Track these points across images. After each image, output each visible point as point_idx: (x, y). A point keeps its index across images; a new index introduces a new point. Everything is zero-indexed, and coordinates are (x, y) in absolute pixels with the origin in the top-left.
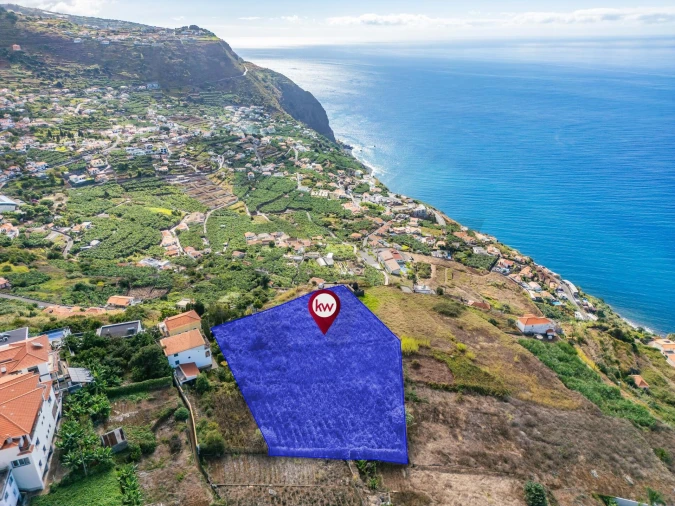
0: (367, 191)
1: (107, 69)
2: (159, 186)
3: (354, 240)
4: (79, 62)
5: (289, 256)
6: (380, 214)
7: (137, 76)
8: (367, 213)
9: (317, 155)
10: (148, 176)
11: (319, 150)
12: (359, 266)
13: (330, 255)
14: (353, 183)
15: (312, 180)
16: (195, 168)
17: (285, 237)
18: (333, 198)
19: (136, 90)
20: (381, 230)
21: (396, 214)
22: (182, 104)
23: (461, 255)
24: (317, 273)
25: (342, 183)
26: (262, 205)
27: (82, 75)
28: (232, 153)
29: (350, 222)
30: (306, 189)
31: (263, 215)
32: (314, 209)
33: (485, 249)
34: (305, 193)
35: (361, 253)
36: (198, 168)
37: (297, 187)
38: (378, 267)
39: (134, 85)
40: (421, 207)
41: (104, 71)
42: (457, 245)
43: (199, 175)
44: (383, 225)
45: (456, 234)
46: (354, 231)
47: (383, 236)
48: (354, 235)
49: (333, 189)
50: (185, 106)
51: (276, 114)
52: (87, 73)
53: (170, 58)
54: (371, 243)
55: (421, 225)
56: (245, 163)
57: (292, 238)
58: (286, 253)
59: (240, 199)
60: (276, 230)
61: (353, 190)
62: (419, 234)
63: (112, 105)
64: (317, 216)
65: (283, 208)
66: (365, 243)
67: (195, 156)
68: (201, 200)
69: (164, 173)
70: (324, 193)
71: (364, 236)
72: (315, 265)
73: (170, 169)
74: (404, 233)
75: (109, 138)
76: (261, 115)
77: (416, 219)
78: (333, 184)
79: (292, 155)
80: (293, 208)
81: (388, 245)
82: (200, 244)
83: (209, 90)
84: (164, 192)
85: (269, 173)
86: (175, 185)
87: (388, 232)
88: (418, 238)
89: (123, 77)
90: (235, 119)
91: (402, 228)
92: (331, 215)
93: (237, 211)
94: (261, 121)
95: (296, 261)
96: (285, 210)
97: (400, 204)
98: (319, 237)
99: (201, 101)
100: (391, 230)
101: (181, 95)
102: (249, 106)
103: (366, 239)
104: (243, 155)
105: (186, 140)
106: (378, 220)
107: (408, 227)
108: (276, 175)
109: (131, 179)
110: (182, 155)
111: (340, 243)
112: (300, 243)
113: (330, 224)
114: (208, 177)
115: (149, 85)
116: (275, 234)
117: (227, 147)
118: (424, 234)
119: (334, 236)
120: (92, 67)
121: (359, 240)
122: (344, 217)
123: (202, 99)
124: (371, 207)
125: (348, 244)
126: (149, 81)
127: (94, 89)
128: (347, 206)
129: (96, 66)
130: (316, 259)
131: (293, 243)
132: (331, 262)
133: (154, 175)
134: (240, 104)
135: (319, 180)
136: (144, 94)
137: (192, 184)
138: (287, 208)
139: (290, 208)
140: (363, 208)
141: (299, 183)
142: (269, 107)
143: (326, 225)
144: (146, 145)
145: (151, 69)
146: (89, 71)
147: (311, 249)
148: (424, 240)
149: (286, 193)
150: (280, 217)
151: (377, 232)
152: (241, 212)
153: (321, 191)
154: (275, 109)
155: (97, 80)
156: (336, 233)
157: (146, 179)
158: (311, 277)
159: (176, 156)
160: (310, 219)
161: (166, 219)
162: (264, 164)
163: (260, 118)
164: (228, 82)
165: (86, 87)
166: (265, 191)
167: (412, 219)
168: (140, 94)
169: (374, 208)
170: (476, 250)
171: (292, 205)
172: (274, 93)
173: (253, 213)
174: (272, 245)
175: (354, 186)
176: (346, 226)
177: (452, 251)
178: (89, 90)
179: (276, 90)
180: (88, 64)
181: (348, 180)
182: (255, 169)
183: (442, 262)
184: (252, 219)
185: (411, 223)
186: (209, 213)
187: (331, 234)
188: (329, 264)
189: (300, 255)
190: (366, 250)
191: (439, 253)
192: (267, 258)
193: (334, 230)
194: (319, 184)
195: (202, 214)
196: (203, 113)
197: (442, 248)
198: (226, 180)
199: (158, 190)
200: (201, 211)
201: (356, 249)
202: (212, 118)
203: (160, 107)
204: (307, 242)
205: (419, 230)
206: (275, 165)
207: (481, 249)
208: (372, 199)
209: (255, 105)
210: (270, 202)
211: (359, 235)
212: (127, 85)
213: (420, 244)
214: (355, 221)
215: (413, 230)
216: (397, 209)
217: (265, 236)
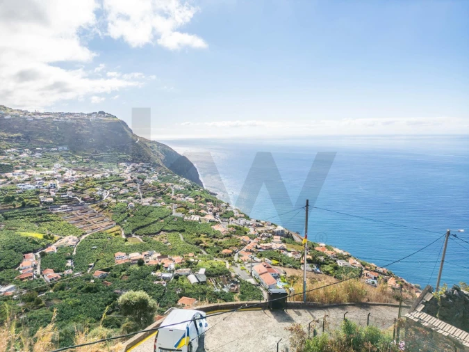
0: (233, 216)
1: (27, 137)
2: (40, 215)
3: (225, 256)
4: (5, 132)
5: (158, 273)
6: (246, 233)
7: (51, 142)
8: (235, 233)
9: (190, 192)
10: (33, 206)
11: (192, 189)
12: (233, 281)
13: (202, 271)
14: (220, 211)
15: (186, 208)
16: (80, 200)
17: (156, 255)
18: (203, 222)
19: (48, 151)
20: (249, 246)
21: (260, 233)
22: (85, 161)
23: (328, 268)
24: (188, 291)
25: (211, 211)
26: (138, 228)
27: (6, 140)
28: (117, 189)
29: (220, 240)
30: (180, 215)
31: (138, 237)
32: (187, 230)
33: (348, 261)
34: (179, 219)
35: (233, 268)
36: (82, 199)
37: (171, 214)
38: (252, 281)
39: (47, 148)
40: (280, 228)
41: (25, 138)
42: (322, 258)
43: (82, 204)
44: (250, 242)
45: (317, 248)
46: (224, 248)
47: (251, 251)
48: (224, 251)
49: (203, 215)
50: (87, 162)
51: (159, 169)
52: (10, 139)
53: (80, 130)
54: (243, 258)
55: (284, 242)
56: (128, 196)
57: (163, 256)
58: (155, 271)
59: (118, 224)
60: (148, 249)
61: (221, 216)
62: (284, 249)
63: (25, 160)
64: (188, 236)
65: (158, 230)
66: (236, 258)
67: (83, 190)
68: (79, 226)
69: (50, 203)
70: (196, 218)
71: (234, 252)
72: (185, 282)
73: (55, 200)
74: (271, 248)
75: (6, 177)
76: (148, 169)
77: (279, 237)
78: (203, 211)
79: (170, 191)
80: (167, 231)
81: (259, 260)
82: (63, 265)
83: (108, 152)
84: (44, 219)
85: (149, 204)
86: (57, 213)
87: (256, 248)
88: (285, 252)
89: (39, 142)
90: (126, 171)
91: (268, 244)
92: (202, 235)
93: (113, 234)
94: (147, 173)
95: (165, 279)
96: (160, 232)
97: (261, 226)
98: (190, 255)
99: (101, 159)
100: (259, 247)
101: (86, 155)
102: (138, 163)
103: (236, 255)
104: (127, 191)
105: (78, 179)
106: (246, 238)
107: (274, 244)
108: (153, 205)
109: (15, 209)
110: (68, 189)
111: (211, 259)
112: (171, 259)
113: (202, 242)
114: (90, 207)
115: (60, 148)
116: (146, 253)
117: (114, 185)
118: (289, 249)
119: (205, 253)
120: (15, 135)
121: (230, 255)
122: (214, 237)
123: (102, 158)
124: (236, 228)
125: (220, 261)
126: (60, 145)
127: (13, 150)
128: (216, 228)
129: (19, 134)
130: (187, 275)
131: (163, 260)
132: (203, 279)
133: (38, 205)
134: (132, 162)
135: (191, 208)
136: (55, 153)
137: (73, 213)
138: (161, 230)
139: (164, 231)
140: (231, 229)
141: (174, 210)
142: (154, 164)
143: (197, 244)
144: (38, 182)
145: (64, 137)
146: (12, 138)
147: (181, 265)
148: (290, 255)
149: (162, 219)
150: (154, 239)
151: (245, 248)
152: (116, 235)
153: (193, 216)
154: (159, 165)
155: (18, 144)
156: (207, 250)
157: (29, 209)
158: (181, 296)
159: (64, 190)
160: (182, 239)
161: (34, 242)
162: (144, 197)
163: (147, 171)
164: (123, 147)
165: (7, 149)
166: (142, 217)
167: (275, 237)
168: (51, 154)
169: (240, 229)
170: (340, 263)
171: (166, 228)
172: (158, 155)
173: (128, 235)
174: (141, 263)
175: (221, 213)
176: (216, 244)
177: (319, 264)
178: (9, 150)
179: (160, 154)
180: (13, 133)
181: (215, 209)
182: (136, 201)
183: (313, 275)
184: (126, 241)
185: (275, 240)
186: (83, 237)
187: (203, 251)
188: (201, 280)
189: (170, 272)
190: (238, 265)
191: (308, 267)
192: (132, 276)
193: (205, 248)
194: (191, 211)
195: (76, 238)
196: (101, 166)
197: (309, 261)
198: (108, 209)
199: (39, 218)
200: (76, 235)
201: (227, 263)
202: (108, 170)
203: (66, 162)
204: (178, 259)
205: (284, 245)
206: (154, 198)
207: (344, 262)
208: (237, 222)
209: (143, 162)
210: (146, 226)
211: (230, 251)
212: (41, 147)
213: (288, 258)
214: (224, 240)
215: (279, 246)
216: (260, 229)
217: (136, 255)
